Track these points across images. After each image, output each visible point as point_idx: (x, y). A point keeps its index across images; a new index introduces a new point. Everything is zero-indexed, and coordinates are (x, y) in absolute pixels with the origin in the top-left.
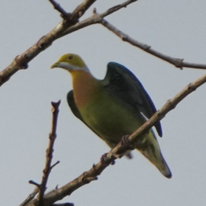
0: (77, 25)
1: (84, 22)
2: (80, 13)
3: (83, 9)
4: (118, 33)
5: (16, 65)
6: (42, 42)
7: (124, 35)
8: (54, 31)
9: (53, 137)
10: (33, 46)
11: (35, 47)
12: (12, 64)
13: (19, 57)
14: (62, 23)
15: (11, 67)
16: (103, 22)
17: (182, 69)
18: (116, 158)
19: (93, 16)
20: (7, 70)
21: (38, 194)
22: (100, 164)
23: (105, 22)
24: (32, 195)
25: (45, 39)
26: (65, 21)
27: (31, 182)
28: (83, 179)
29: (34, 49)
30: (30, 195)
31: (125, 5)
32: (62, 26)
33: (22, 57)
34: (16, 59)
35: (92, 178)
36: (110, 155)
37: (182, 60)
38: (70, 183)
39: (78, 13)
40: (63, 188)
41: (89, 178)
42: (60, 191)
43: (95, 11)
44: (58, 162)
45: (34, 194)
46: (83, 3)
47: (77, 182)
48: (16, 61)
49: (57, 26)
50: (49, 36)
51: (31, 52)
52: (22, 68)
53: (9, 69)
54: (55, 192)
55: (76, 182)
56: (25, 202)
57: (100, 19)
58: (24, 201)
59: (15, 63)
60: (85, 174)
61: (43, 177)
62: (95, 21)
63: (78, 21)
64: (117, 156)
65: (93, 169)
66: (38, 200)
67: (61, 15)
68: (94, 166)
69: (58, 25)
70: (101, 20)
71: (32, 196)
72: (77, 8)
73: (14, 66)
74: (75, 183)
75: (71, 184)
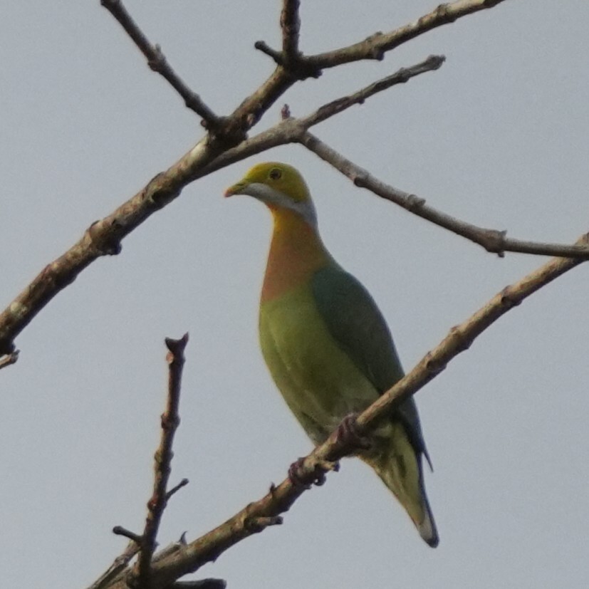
0: (242, 146)
1: (259, 140)
2: (250, 117)
3: (257, 108)
4: (344, 167)
5: (91, 246)
6: (155, 187)
7: (358, 171)
8: (186, 162)
9: (170, 422)
10: (133, 198)
11: (139, 201)
12: (81, 243)
13: (99, 225)
14: (204, 142)
15: (79, 251)
16: (307, 140)
17: (501, 256)
18: (326, 470)
19: (282, 125)
20: (70, 256)
21: (135, 559)
22: (288, 483)
23: (310, 140)
24: (122, 559)
25: (162, 180)
26: (214, 138)
27: (118, 531)
28: (246, 521)
29: (135, 206)
30: (117, 561)
31: (360, 99)
32: (204, 149)
33: (105, 224)
34: (91, 230)
35: (268, 519)
36: (310, 463)
37: (504, 233)
38: (213, 531)
39: (245, 117)
40: (198, 543)
41: (260, 520)
42: (190, 551)
43: (286, 113)
44: (184, 483)
45: (128, 557)
46: (256, 93)
47: (231, 528)
48: (91, 236)
49: (192, 150)
50: (174, 173)
51: (128, 213)
52: (105, 254)
53: (75, 256)
54: (178, 553)
55: (229, 527)
56: (106, 576)
57: (298, 131)
58: (103, 576)
59: (89, 241)
60: (251, 510)
61: (148, 520)
62: (288, 137)
63: (244, 138)
64: (328, 465)
65: (271, 497)
66: (136, 572)
67: (202, 123)
68: (273, 489)
69: (194, 148)
70: (300, 136)
71: (122, 562)
72: (242, 105)
73: (85, 248)
74: (227, 532)
75: (218, 534)
